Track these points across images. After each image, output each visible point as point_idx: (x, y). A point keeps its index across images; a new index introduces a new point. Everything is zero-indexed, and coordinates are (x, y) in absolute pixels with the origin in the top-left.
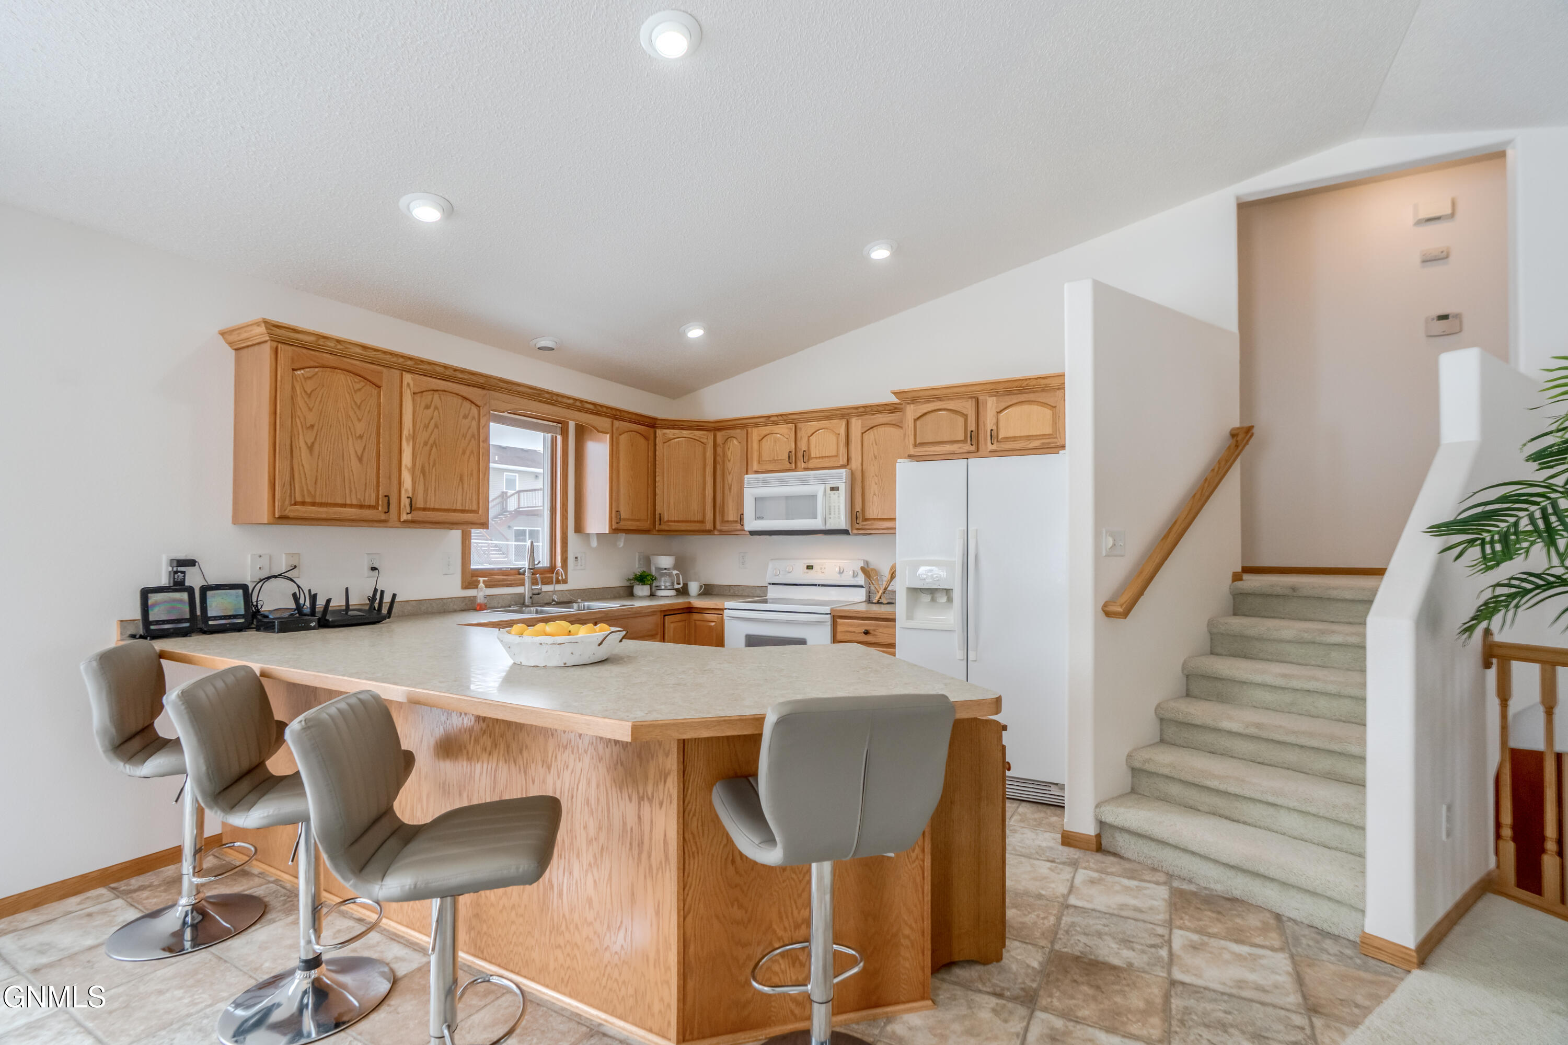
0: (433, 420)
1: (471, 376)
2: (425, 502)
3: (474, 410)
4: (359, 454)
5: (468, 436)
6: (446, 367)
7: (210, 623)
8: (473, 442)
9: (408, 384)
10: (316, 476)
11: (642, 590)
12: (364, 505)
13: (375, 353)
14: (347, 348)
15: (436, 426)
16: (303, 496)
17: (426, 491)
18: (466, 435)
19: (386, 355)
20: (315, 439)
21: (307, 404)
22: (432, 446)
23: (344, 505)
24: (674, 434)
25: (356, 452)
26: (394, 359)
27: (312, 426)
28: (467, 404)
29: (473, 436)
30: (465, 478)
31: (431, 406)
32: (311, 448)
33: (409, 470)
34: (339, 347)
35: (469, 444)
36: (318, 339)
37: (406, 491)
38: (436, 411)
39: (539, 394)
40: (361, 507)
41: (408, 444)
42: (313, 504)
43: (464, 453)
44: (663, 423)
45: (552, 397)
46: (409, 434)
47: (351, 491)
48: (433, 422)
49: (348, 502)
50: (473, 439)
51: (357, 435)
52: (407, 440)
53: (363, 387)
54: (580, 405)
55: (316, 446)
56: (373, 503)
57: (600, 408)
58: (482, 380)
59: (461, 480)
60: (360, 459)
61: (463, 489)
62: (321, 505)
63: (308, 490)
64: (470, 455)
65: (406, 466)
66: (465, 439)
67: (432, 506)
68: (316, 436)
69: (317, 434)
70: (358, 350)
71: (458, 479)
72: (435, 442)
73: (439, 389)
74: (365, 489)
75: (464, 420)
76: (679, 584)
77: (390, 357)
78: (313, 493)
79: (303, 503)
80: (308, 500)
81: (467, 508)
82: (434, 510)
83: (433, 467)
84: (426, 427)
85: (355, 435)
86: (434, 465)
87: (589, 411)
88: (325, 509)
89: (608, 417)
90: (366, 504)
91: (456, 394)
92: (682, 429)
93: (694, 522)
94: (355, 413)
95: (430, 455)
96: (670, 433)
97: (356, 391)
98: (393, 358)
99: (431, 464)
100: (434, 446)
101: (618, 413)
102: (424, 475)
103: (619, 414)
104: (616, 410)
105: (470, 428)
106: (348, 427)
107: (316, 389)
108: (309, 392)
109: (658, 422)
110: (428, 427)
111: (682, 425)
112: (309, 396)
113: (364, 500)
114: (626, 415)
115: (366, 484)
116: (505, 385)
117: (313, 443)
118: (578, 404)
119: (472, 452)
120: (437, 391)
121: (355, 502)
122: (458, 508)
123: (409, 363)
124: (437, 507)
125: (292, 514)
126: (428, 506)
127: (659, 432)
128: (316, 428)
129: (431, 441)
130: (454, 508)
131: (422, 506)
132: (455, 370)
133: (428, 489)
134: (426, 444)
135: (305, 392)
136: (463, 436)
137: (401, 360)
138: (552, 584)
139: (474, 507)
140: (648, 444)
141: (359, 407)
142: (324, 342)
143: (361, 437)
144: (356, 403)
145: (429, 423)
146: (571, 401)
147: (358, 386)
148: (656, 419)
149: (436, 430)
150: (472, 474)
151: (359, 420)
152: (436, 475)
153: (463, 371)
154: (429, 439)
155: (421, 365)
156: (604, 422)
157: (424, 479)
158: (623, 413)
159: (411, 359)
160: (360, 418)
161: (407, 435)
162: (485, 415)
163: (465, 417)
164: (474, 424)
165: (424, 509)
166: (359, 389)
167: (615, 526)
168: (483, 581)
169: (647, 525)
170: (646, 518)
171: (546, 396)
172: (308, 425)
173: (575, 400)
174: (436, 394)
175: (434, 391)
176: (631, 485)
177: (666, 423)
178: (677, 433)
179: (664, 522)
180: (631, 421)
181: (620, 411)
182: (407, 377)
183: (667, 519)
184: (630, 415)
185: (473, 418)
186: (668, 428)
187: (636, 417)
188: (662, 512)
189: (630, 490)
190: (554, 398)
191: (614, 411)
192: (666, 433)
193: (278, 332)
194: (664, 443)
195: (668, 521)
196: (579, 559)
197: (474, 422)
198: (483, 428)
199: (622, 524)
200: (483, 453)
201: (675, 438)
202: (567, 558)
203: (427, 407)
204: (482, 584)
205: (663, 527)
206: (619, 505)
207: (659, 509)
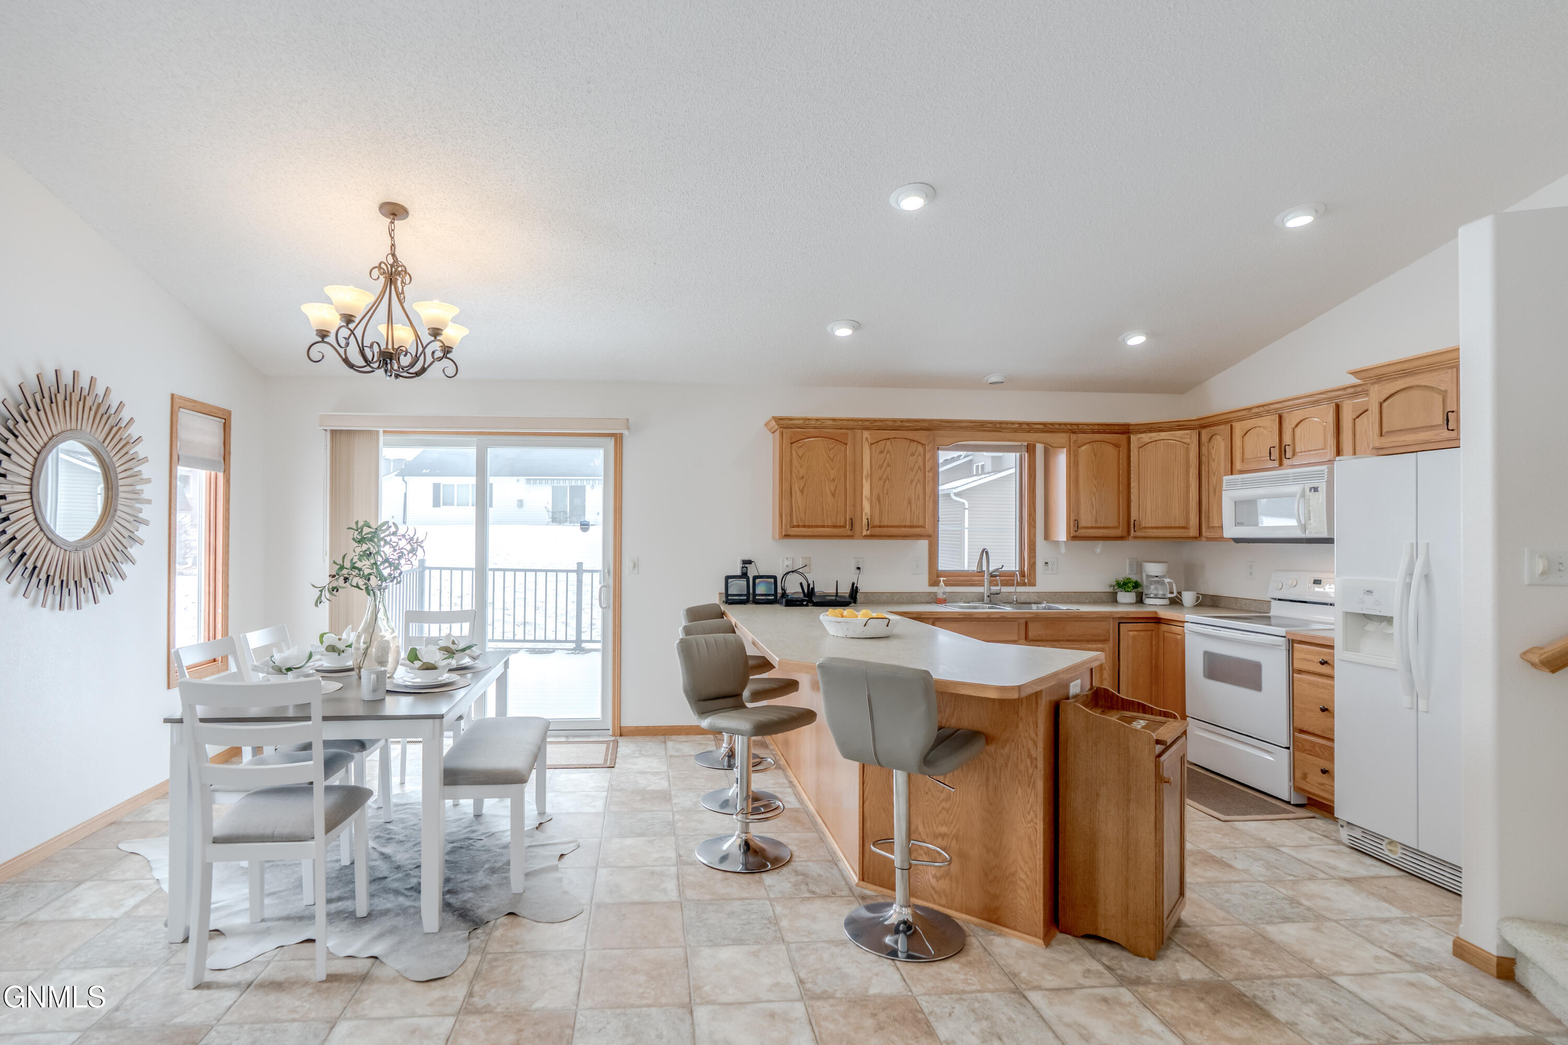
0: (886, 461)
1: (917, 423)
2: (881, 521)
3: (920, 449)
4: (833, 491)
5: (916, 469)
6: (893, 421)
8: (920, 474)
9: (867, 438)
10: (806, 508)
11: (1126, 597)
12: (837, 526)
13: (839, 422)
14: (821, 423)
15: (889, 465)
16: (798, 522)
17: (881, 513)
18: (913, 468)
20: (805, 485)
21: (800, 464)
22: (885, 481)
23: (823, 527)
24: (1150, 438)
25: (830, 490)
26: (853, 423)
27: (803, 477)
28: (914, 445)
29: (920, 468)
30: (913, 502)
31: (884, 451)
32: (802, 491)
33: (868, 499)
34: (818, 423)
35: (916, 475)
36: (803, 421)
37: (866, 514)
38: (889, 454)
40: (835, 527)
41: (867, 481)
42: (804, 526)
43: (912, 482)
44: (1137, 428)
46: (868, 474)
47: (827, 517)
48: (886, 463)
49: (826, 524)
50: (919, 471)
52: (866, 478)
53: (834, 446)
54: (1027, 427)
55: (806, 488)
56: (842, 524)
57: (1050, 426)
58: (926, 425)
59: (910, 502)
60: (833, 495)
61: (911, 511)
62: (809, 527)
63: (801, 518)
65: (865, 496)
66: (912, 472)
67: (886, 524)
69: (806, 482)
70: (831, 422)
71: (907, 502)
72: (887, 478)
73: (890, 437)
74: (837, 515)
75: (911, 457)
77: (849, 422)
78: (804, 519)
79: (798, 526)
80: (801, 524)
81: (915, 524)
82: (887, 526)
84: (881, 467)
85: (830, 479)
86: (887, 494)
88: (811, 530)
89: (1065, 433)
91: (905, 439)
92: (1160, 431)
93: (1175, 528)
94: (830, 464)
95: (884, 486)
96: (1146, 437)
97: (830, 450)
99: (885, 493)
100: (887, 480)
101: (1075, 427)
102: (880, 502)
104: (1071, 424)
105: (916, 462)
106: (825, 475)
107: (805, 453)
108: (801, 454)
109: (1131, 428)
112: (801, 458)
113: (836, 522)
114: (1085, 427)
115: (837, 511)
116: (946, 424)
117: (803, 488)
118: (1024, 426)
119: (919, 481)
120: (889, 439)
121: (830, 524)
122: (907, 525)
123: (864, 423)
124: (889, 524)
125: (790, 534)
126: (883, 524)
127: (1133, 438)
128: (805, 478)
129: (885, 477)
130: (904, 524)
131: (878, 524)
132: (900, 421)
133: (883, 512)
134: (880, 479)
135: (799, 456)
136: (910, 470)
138: (1014, 586)
139: (921, 523)
140: (1119, 452)
141: (832, 460)
143: (834, 480)
144: (830, 459)
145: (883, 464)
146: (1017, 426)
147: (831, 446)
148: (1129, 425)
149: (889, 468)
150: (918, 498)
151: (833, 469)
152: (889, 501)
154: (883, 476)
156: (1062, 438)
157: (880, 505)
158: (1080, 427)
160: (833, 467)
161: (866, 475)
162: (930, 451)
163: (913, 455)
164: (920, 459)
165: (880, 527)
166: (832, 449)
167: (1073, 534)
168: (944, 580)
169: (1118, 532)
170: (1117, 525)
171: (989, 425)
172: (800, 476)
173: (1020, 424)
174: (888, 442)
175: (886, 439)
176: (1094, 494)
177: (1140, 427)
178: (1154, 436)
179: (1140, 529)
180: (1093, 432)
181: (1077, 425)
182: (866, 434)
183: (1143, 526)
184: (1091, 427)
185: (919, 455)
186: (1144, 432)
187: (1100, 427)
188: (1137, 519)
189: (1094, 499)
190: (998, 426)
191: (1069, 426)
192: (1141, 438)
193: (782, 422)
194: (1139, 448)
195: (1145, 528)
196: (1049, 564)
197: (920, 457)
198: (928, 461)
199: (1082, 532)
200: (928, 481)
201: (1151, 442)
202: (1035, 563)
203: (881, 452)
204: (942, 583)
205: (1139, 534)
206: (1078, 514)
207: (1134, 516)
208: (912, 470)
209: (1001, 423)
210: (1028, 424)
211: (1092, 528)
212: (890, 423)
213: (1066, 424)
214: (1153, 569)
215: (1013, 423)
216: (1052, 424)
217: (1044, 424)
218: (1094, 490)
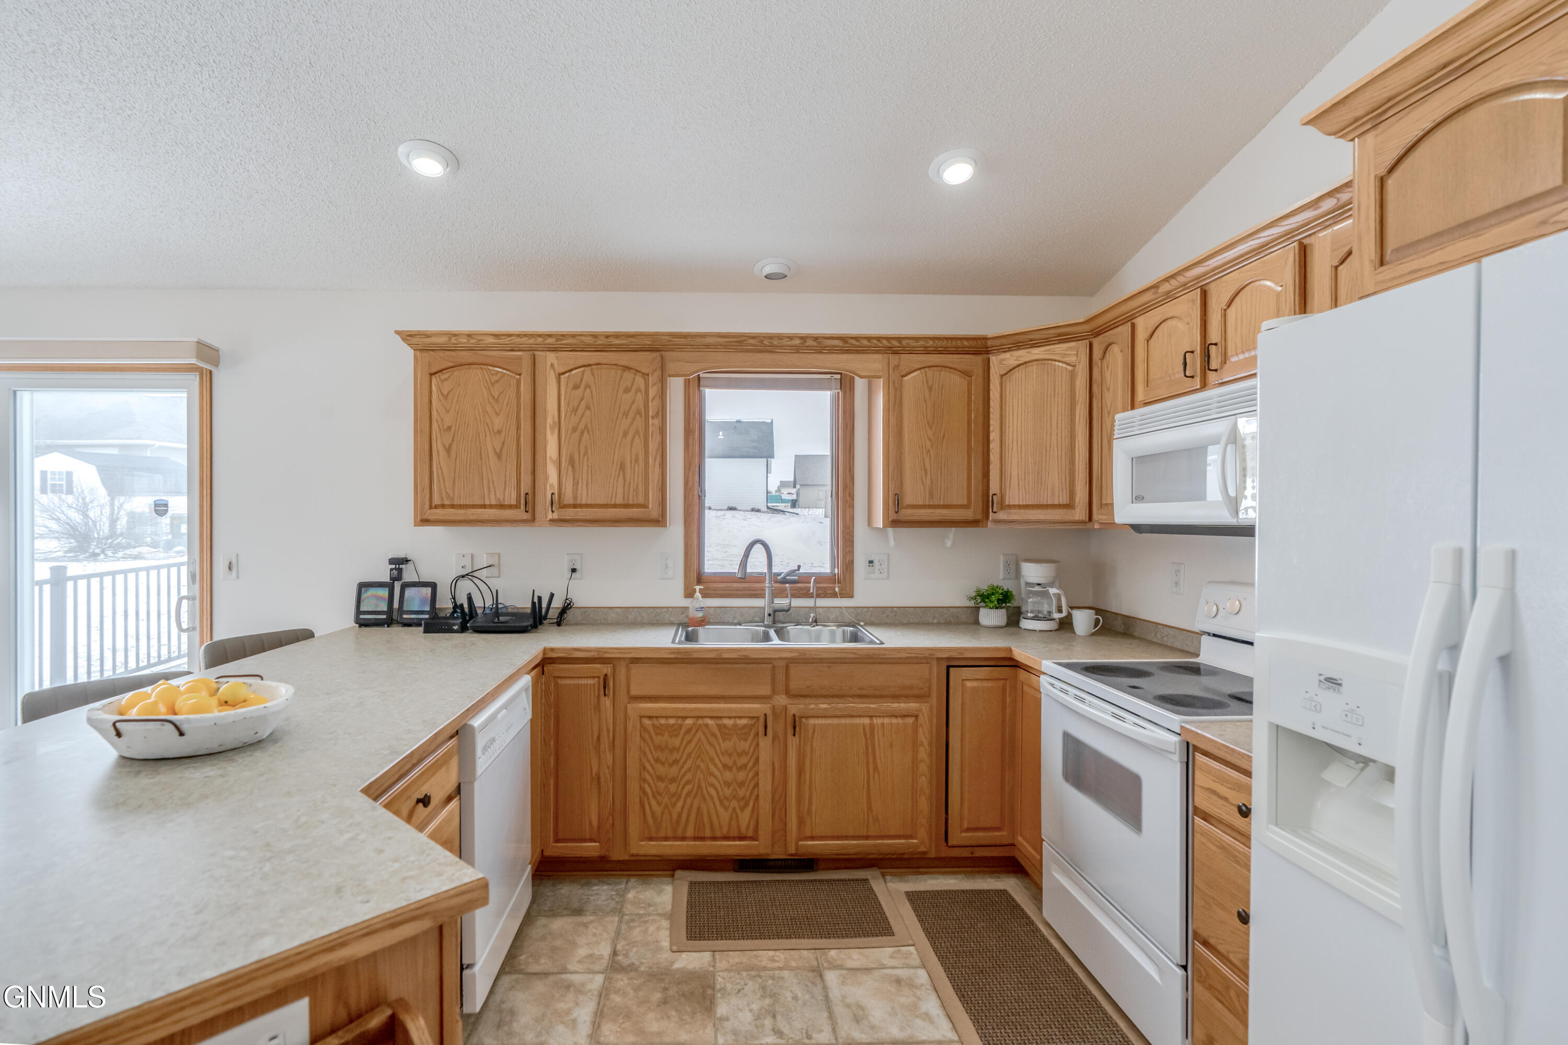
0: (583, 401)
1: (632, 339)
2: (575, 497)
3: (640, 381)
4: (498, 451)
5: (631, 415)
6: (595, 336)
7: (405, 616)
8: (639, 422)
9: (552, 365)
10: (454, 478)
11: (991, 617)
12: (505, 505)
13: (510, 339)
14: (480, 340)
15: (588, 407)
16: (442, 499)
17: (576, 484)
18: (628, 413)
19: (521, 338)
20: (453, 440)
21: (445, 407)
22: (582, 433)
23: (484, 506)
24: (1017, 358)
25: (494, 449)
26: (532, 341)
27: (449, 428)
28: (628, 375)
29: (638, 412)
30: (628, 466)
31: (580, 384)
32: (448, 450)
33: (554, 462)
34: (472, 341)
35: (632, 423)
36: (450, 339)
37: (551, 486)
38: (588, 390)
39: (739, 342)
40: (502, 506)
41: (552, 433)
42: (453, 506)
43: (625, 434)
44: (998, 342)
45: (762, 342)
46: (554, 422)
47: (489, 491)
48: (583, 404)
49: (487, 503)
50: (638, 417)
51: (495, 431)
52: (552, 428)
53: (500, 378)
55: (454, 447)
56: (513, 502)
57: (853, 342)
58: (648, 342)
59: (622, 467)
60: (499, 456)
61: (625, 480)
62: (461, 507)
63: (447, 493)
64: (634, 437)
65: (550, 458)
66: (626, 418)
67: (584, 502)
68: (453, 437)
69: (454, 435)
70: (491, 340)
71: (619, 466)
72: (586, 427)
73: (591, 362)
74: (505, 488)
75: (624, 395)
76: (1060, 611)
77: (526, 339)
78: (451, 495)
79: (443, 506)
80: (446, 502)
81: (631, 502)
82: (587, 506)
83: (584, 455)
84: (575, 410)
85: (493, 431)
86: (586, 453)
87: (832, 350)
88: (463, 511)
89: (877, 352)
90: (506, 503)
91: (615, 365)
92: (1033, 346)
93: (1055, 507)
94: (493, 407)
95: (580, 442)
96: (1011, 358)
97: (492, 384)
98: (530, 339)
99: (582, 452)
100: (586, 432)
101: (895, 343)
102: (573, 467)
103: (898, 344)
104: (888, 339)
105: (633, 402)
106: (485, 424)
107: (452, 389)
108: (445, 393)
109: (989, 343)
110: (577, 410)
111: (1031, 340)
112: (446, 397)
113: (504, 499)
115: (506, 482)
116: (683, 341)
117: (450, 445)
118: (810, 342)
119: (637, 432)
120: (589, 365)
121: (493, 502)
122: (618, 502)
123: (550, 340)
124: (589, 502)
125: (431, 518)
126: (579, 502)
127: (994, 359)
128: (453, 428)
129: (582, 426)
130: (613, 502)
131: (571, 502)
132: (607, 337)
133: (578, 482)
134: (574, 430)
135: (442, 394)
136: (624, 414)
137: (540, 340)
138: (813, 597)
139: (641, 500)
140: (970, 384)
141: (497, 401)
142: (456, 340)
143: (499, 432)
144: (493, 397)
145: (578, 406)
146: (797, 342)
147: (495, 378)
148: (985, 339)
149: (588, 412)
150: (637, 460)
151: (498, 414)
152: (588, 466)
153: (617, 335)
154: (578, 424)
155: (563, 340)
156: (875, 363)
157: (574, 472)
158: (904, 343)
159: (550, 336)
160: (498, 412)
161: (551, 423)
162: (655, 384)
163: (627, 390)
164: (640, 397)
165: (575, 506)
166: (497, 382)
167: (893, 516)
168: (700, 589)
169: (968, 514)
170: (965, 502)
171: (751, 341)
172: (445, 428)
173: (804, 338)
174: (588, 369)
175: (584, 366)
176: (928, 451)
177: (1003, 341)
178: (1023, 355)
179: (1002, 509)
180: (927, 351)
181: (899, 339)
182: (551, 357)
183: (1007, 503)
184: (922, 343)
185: (639, 390)
186: (1010, 350)
187: (937, 343)
188: (998, 492)
189: (927, 460)
190: (766, 342)
191: (885, 342)
192: (1004, 360)
193: (415, 340)
194: (1002, 376)
195: (1010, 507)
196: (876, 563)
197: (639, 394)
198: (652, 400)
199: (906, 514)
200: (652, 432)
201: (1019, 365)
202: (853, 562)
203: (576, 387)
204: (698, 594)
205: (1002, 515)
206: (901, 484)
207: (994, 487)
208: (626, 414)
209: (771, 337)
210: (816, 338)
211: (924, 507)
212: (589, 340)
213: (879, 339)
214: (1033, 572)
215: (791, 337)
216: (857, 338)
217: (843, 339)
218: (928, 444)
